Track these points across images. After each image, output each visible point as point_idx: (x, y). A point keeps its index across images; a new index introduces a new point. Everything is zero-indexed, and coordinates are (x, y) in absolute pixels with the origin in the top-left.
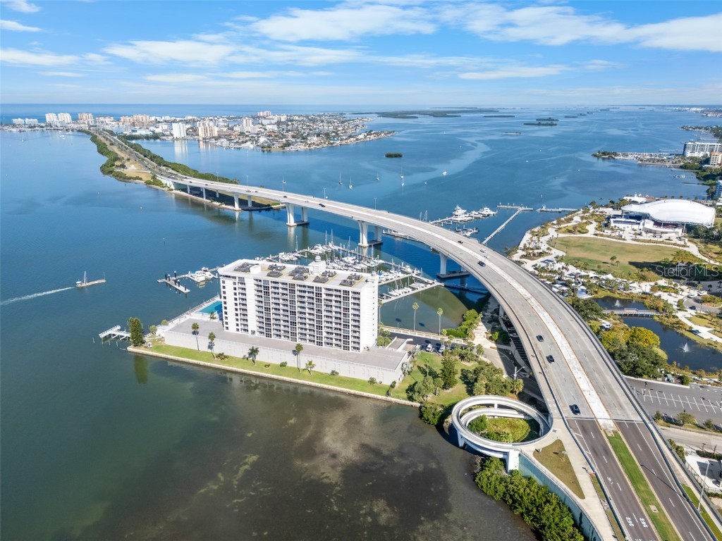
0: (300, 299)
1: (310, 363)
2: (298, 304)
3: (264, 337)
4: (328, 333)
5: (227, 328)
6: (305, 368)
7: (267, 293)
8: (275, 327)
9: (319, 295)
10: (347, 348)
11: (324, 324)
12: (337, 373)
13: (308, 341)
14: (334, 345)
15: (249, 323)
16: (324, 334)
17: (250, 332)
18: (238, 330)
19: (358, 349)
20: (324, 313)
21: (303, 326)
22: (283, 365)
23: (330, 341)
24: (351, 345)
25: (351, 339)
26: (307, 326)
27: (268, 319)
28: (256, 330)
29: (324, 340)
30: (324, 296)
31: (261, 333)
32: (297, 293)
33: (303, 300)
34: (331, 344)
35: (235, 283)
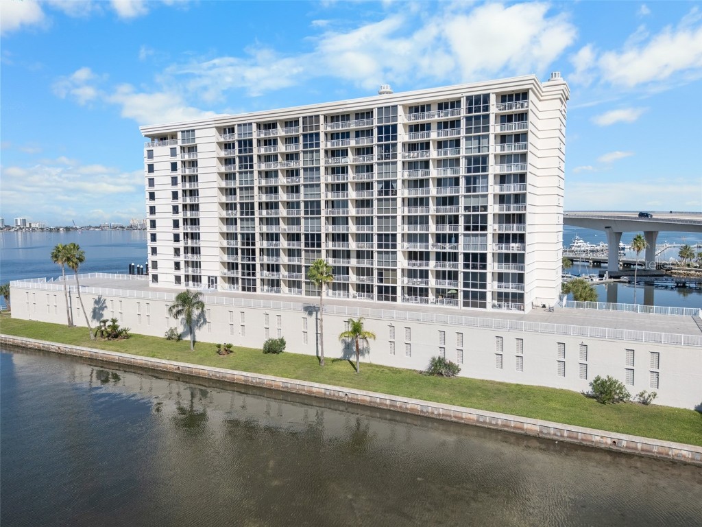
0: (332, 162)
1: (357, 329)
2: (325, 179)
3: (238, 290)
4: (412, 256)
5: (155, 278)
6: (340, 355)
7: (247, 162)
8: (266, 260)
9: (389, 132)
10: (475, 299)
11: (401, 229)
12: (452, 369)
13: (352, 291)
14: (431, 297)
15: (203, 258)
16: (402, 263)
17: (205, 280)
18: (178, 279)
19: (519, 298)
20: (402, 192)
21: (340, 247)
22: (274, 348)
23: (418, 283)
24: (492, 286)
25: (492, 267)
26: (353, 245)
27: (249, 239)
28: (218, 274)
29: (401, 282)
30: (403, 136)
31: (233, 281)
32: (325, 144)
33: (342, 161)
34: (424, 292)
35: (173, 152)
